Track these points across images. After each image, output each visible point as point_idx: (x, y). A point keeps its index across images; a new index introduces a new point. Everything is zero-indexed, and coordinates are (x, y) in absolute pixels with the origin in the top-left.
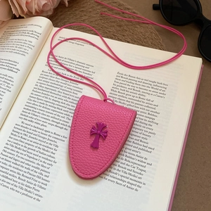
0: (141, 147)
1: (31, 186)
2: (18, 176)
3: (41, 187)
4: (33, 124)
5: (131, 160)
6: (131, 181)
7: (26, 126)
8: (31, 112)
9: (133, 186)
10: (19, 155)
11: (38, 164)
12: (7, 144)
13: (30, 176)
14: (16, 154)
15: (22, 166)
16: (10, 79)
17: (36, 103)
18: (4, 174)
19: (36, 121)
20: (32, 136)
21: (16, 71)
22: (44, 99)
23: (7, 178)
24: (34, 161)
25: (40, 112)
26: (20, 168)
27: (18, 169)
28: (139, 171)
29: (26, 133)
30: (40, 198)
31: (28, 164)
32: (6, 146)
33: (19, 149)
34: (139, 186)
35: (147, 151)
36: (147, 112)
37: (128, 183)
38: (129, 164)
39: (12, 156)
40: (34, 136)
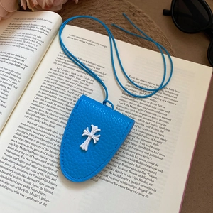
0: (153, 153)
1: (37, 189)
2: (23, 178)
3: (47, 191)
4: (40, 124)
5: (142, 166)
6: (142, 188)
7: (32, 126)
8: (38, 111)
9: (143, 193)
10: (24, 156)
11: (45, 167)
12: (11, 144)
13: (36, 179)
14: (21, 155)
15: (27, 168)
16: (17, 75)
17: (43, 102)
18: (8, 176)
19: (43, 121)
20: (39, 136)
21: (24, 67)
22: (52, 98)
23: (11, 180)
24: (41, 163)
25: (48, 111)
26: (25, 170)
27: (23, 171)
28: (150, 178)
29: (32, 133)
30: (46, 203)
31: (34, 167)
32: (10, 146)
33: (24, 149)
34: (149, 193)
35: (158, 157)
36: (159, 118)
37: (139, 189)
38: (140, 170)
39: (16, 157)
40: (41, 137)
